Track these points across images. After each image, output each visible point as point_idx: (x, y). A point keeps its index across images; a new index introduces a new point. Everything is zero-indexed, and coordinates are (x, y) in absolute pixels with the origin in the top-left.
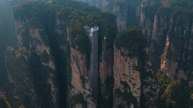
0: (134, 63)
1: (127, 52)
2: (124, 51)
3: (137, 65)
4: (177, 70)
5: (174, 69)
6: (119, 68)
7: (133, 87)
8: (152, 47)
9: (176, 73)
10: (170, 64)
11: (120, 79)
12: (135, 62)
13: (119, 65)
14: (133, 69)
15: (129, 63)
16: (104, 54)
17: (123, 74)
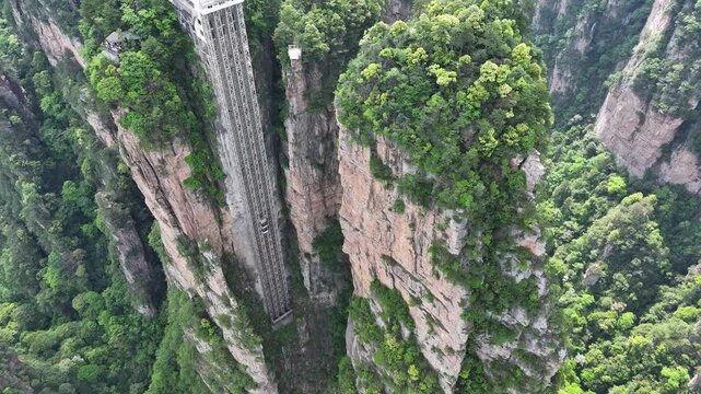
0: (439, 234)
1: (406, 168)
2: (391, 158)
3: (454, 251)
4: (666, 152)
5: (658, 143)
6: (364, 224)
7: (428, 328)
8: (579, 26)
9: (659, 161)
10: (642, 118)
11: (373, 270)
12: (447, 232)
13: (366, 215)
14: (435, 261)
15: (413, 225)
16: (295, 134)
17: (384, 257)
